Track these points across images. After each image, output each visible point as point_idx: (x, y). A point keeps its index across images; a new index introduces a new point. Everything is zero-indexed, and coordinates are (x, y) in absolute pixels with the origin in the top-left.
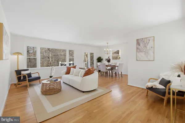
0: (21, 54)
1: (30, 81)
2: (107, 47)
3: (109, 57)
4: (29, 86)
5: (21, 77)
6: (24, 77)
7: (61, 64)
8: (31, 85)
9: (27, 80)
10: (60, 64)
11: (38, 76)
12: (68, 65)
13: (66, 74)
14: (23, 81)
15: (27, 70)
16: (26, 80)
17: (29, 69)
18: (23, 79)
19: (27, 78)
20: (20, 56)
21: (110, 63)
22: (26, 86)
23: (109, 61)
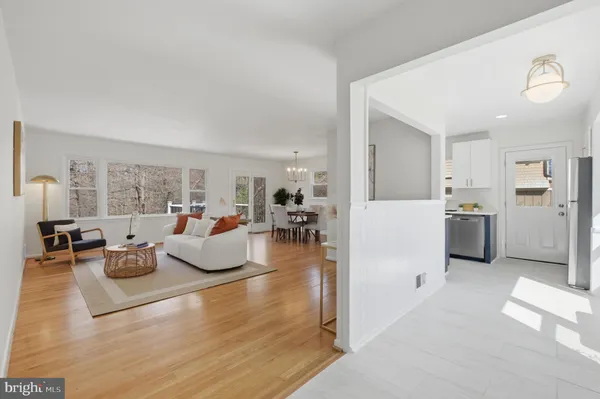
0: (52, 179)
1: (76, 249)
2: (295, 162)
3: (299, 191)
4: (74, 263)
5: (53, 238)
6: (63, 238)
7: (172, 207)
8: (79, 261)
9: (71, 246)
10: (169, 209)
11: (100, 238)
12: (186, 211)
13: (175, 233)
14: (58, 248)
15: (71, 222)
16: (67, 248)
17: (75, 219)
18: (60, 244)
19: (70, 243)
20: (51, 186)
21: (302, 207)
22: (69, 263)
23: (299, 200)
